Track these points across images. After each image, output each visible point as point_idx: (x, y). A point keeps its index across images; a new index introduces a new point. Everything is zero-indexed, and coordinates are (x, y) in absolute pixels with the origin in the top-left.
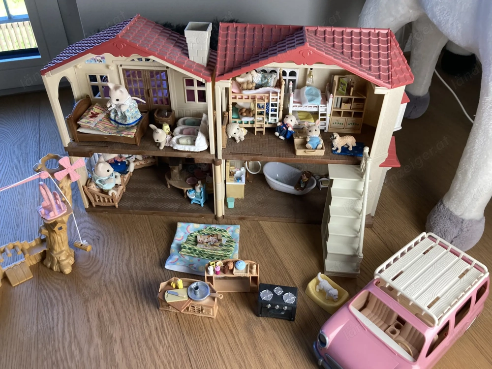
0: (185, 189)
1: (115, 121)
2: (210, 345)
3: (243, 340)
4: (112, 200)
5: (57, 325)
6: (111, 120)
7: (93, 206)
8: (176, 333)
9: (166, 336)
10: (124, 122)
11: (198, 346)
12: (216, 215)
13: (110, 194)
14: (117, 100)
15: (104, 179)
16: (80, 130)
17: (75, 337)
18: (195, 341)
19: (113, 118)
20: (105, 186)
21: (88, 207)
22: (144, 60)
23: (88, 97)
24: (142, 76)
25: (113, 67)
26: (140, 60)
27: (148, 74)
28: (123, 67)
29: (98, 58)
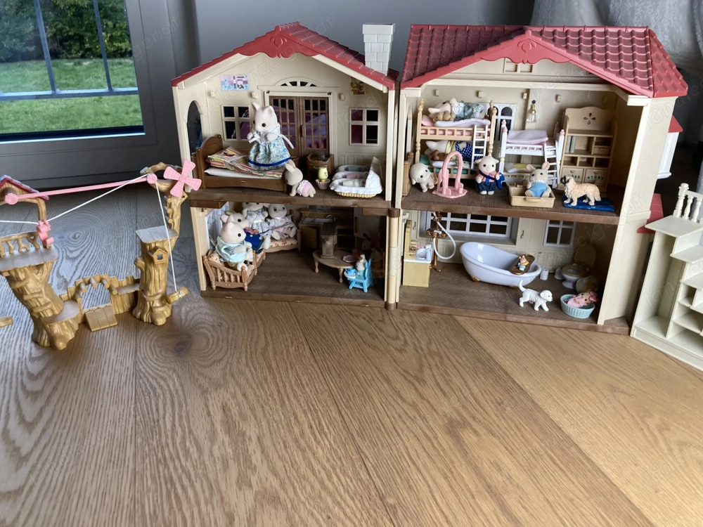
1: (255, 163)
2: (394, 449)
3: (445, 446)
4: (241, 277)
5: (164, 418)
6: (250, 161)
7: (212, 288)
8: (340, 433)
9: (326, 436)
10: (267, 162)
11: (376, 450)
12: (387, 301)
13: (239, 269)
14: (264, 125)
15: (232, 246)
17: (191, 432)
18: (370, 442)
19: (252, 160)
20: (232, 257)
21: (205, 289)
22: (299, 84)
23: (218, 137)
24: (295, 107)
25: (257, 95)
26: (294, 84)
27: (302, 104)
28: (271, 94)
29: (240, 83)
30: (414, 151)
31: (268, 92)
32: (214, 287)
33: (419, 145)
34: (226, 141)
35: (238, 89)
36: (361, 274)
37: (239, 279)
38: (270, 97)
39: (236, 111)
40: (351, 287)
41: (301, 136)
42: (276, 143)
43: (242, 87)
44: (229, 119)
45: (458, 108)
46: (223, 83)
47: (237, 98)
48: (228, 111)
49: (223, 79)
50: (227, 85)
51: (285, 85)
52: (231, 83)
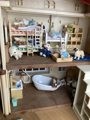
12: (5, 114)
30: (9, 41)
33: (11, 38)
45: (26, 23)
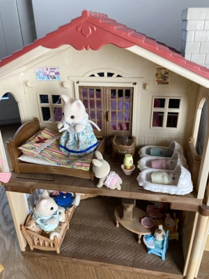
0: (140, 234)
1: (65, 148)
4: (54, 244)
6: (61, 146)
7: (30, 250)
10: (76, 150)
13: (52, 237)
14: (72, 117)
15: (46, 218)
16: (21, 158)
19: (63, 145)
20: (46, 227)
21: (24, 250)
22: (106, 75)
23: (36, 120)
24: (102, 95)
25: (68, 85)
26: (101, 75)
27: (109, 93)
28: (81, 84)
29: (53, 74)
31: (78, 82)
32: (32, 248)
34: (42, 123)
35: (51, 79)
36: (160, 243)
37: (52, 245)
38: (80, 87)
39: (50, 99)
40: (149, 252)
41: (107, 120)
42: (84, 132)
43: (55, 78)
44: (45, 105)
46: (37, 74)
47: (51, 88)
48: (44, 98)
49: (37, 71)
50: (41, 75)
51: (93, 75)
52: (45, 74)
